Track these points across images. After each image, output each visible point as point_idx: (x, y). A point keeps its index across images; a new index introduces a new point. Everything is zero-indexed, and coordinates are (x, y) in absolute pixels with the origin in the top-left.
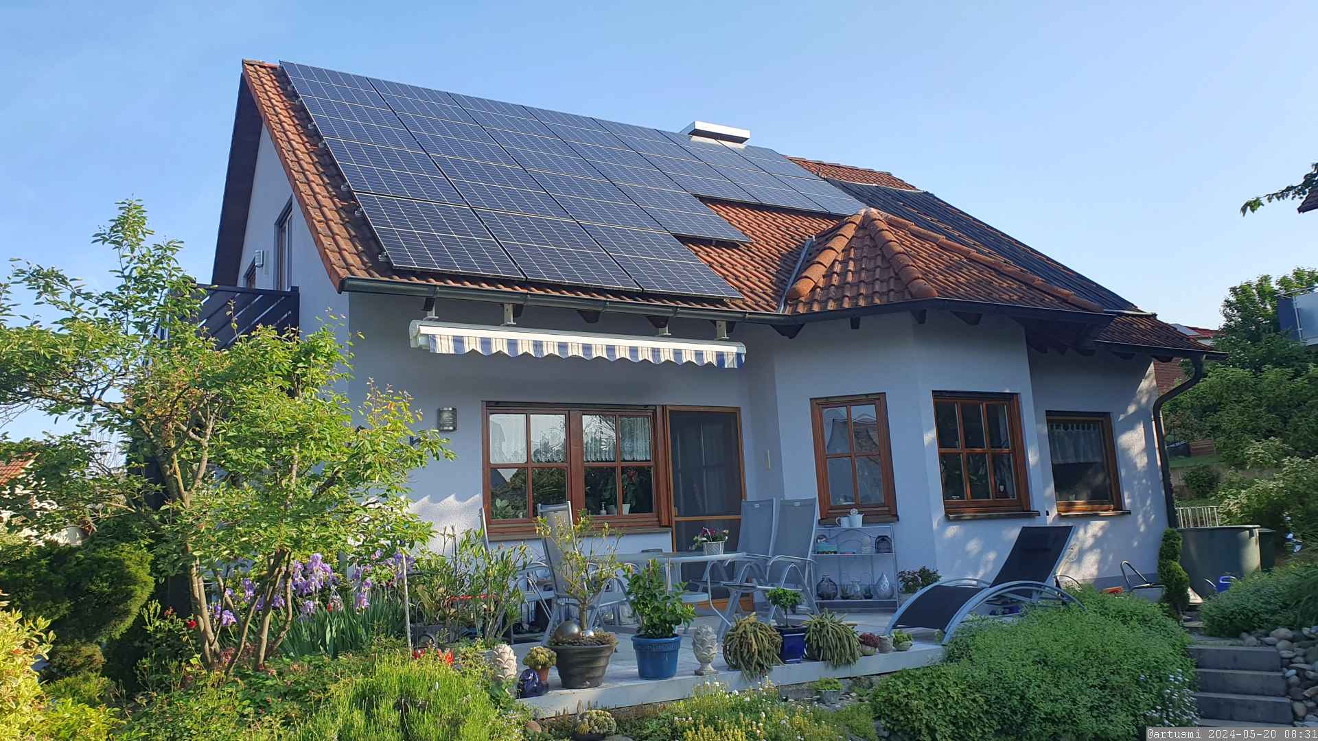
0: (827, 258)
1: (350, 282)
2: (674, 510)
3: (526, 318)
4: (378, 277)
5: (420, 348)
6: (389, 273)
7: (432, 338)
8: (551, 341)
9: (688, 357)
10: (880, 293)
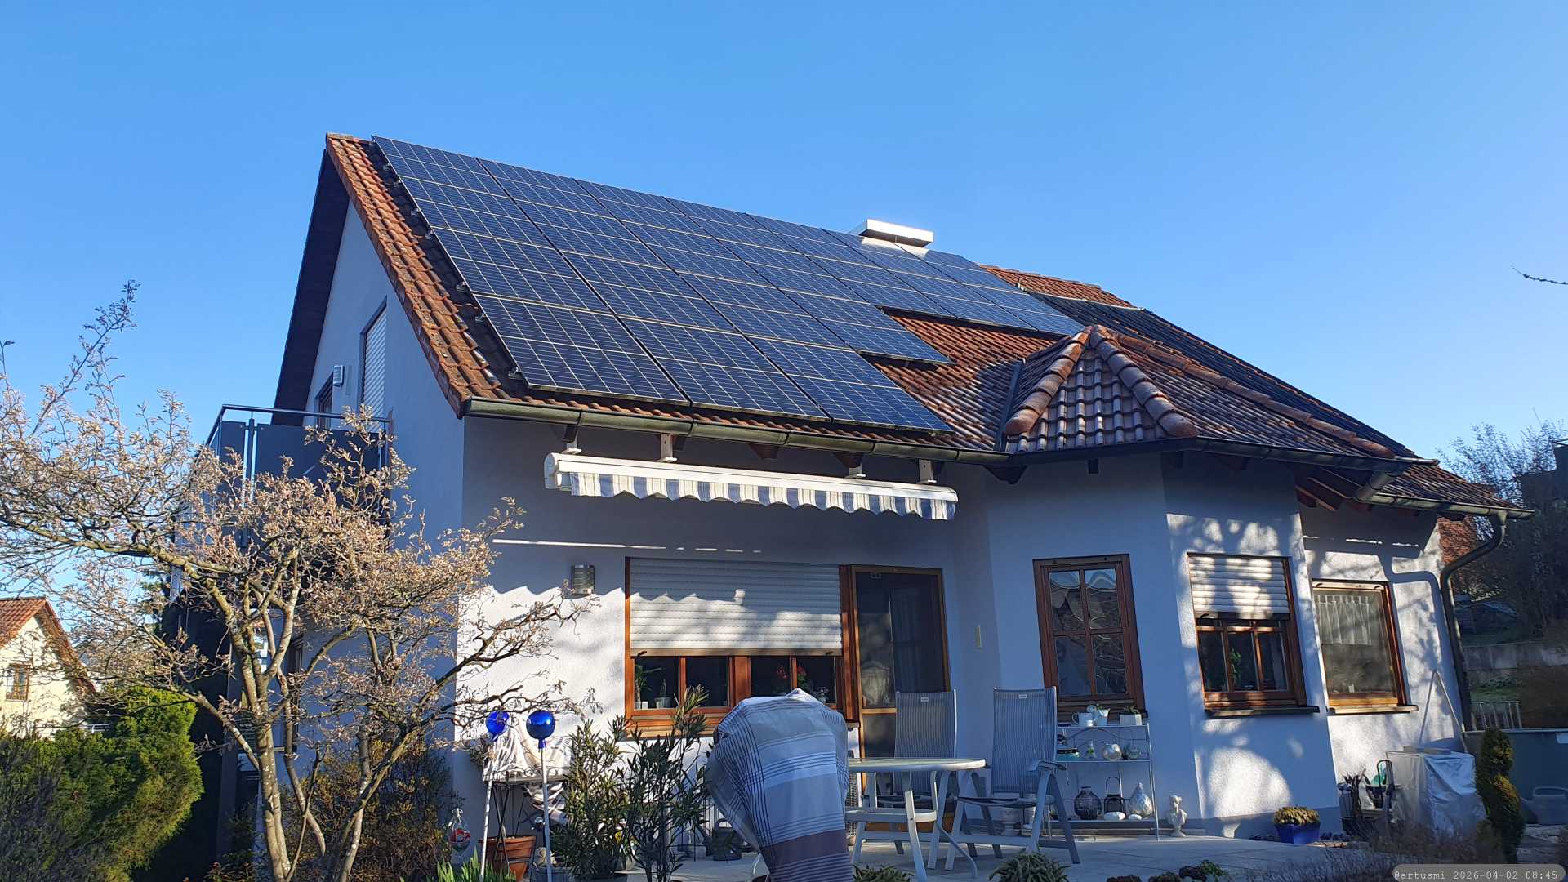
0: (1049, 384)
2: (862, 700)
3: (687, 451)
4: (508, 399)
5: (558, 489)
6: (523, 394)
7: (574, 476)
8: (720, 478)
9: (887, 505)
10: (1124, 429)
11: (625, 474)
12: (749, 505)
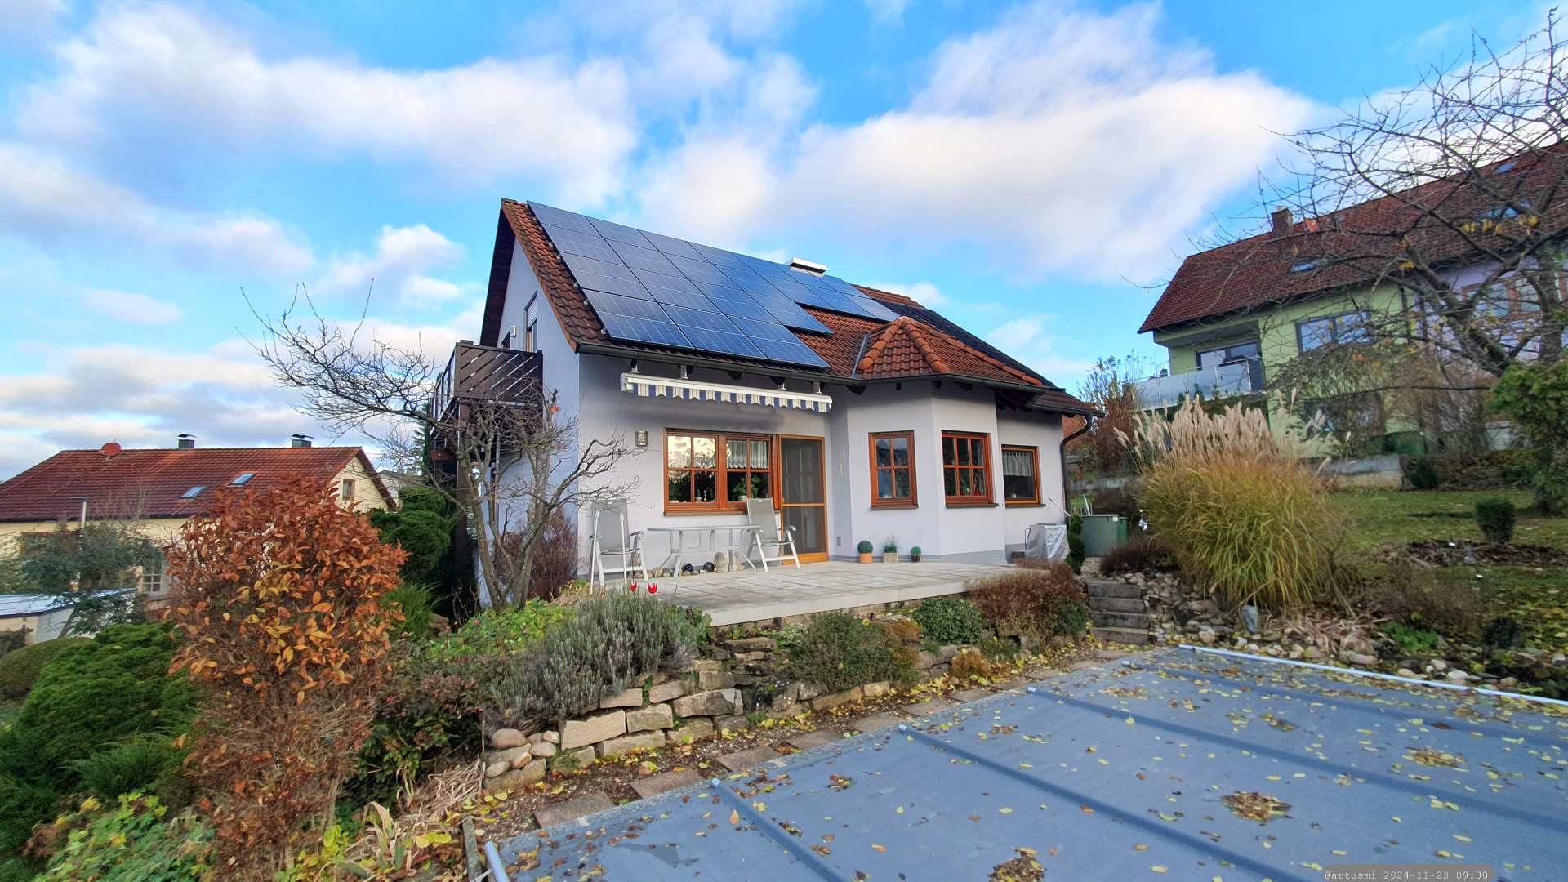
0: (880, 345)
1: (582, 347)
2: (782, 500)
3: (694, 374)
4: (600, 343)
5: (627, 392)
6: (608, 342)
7: (635, 385)
8: (711, 389)
9: (796, 404)
10: (916, 369)
11: (662, 384)
12: (726, 402)
